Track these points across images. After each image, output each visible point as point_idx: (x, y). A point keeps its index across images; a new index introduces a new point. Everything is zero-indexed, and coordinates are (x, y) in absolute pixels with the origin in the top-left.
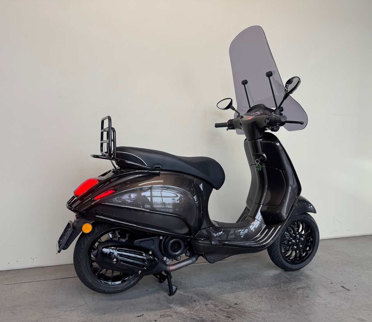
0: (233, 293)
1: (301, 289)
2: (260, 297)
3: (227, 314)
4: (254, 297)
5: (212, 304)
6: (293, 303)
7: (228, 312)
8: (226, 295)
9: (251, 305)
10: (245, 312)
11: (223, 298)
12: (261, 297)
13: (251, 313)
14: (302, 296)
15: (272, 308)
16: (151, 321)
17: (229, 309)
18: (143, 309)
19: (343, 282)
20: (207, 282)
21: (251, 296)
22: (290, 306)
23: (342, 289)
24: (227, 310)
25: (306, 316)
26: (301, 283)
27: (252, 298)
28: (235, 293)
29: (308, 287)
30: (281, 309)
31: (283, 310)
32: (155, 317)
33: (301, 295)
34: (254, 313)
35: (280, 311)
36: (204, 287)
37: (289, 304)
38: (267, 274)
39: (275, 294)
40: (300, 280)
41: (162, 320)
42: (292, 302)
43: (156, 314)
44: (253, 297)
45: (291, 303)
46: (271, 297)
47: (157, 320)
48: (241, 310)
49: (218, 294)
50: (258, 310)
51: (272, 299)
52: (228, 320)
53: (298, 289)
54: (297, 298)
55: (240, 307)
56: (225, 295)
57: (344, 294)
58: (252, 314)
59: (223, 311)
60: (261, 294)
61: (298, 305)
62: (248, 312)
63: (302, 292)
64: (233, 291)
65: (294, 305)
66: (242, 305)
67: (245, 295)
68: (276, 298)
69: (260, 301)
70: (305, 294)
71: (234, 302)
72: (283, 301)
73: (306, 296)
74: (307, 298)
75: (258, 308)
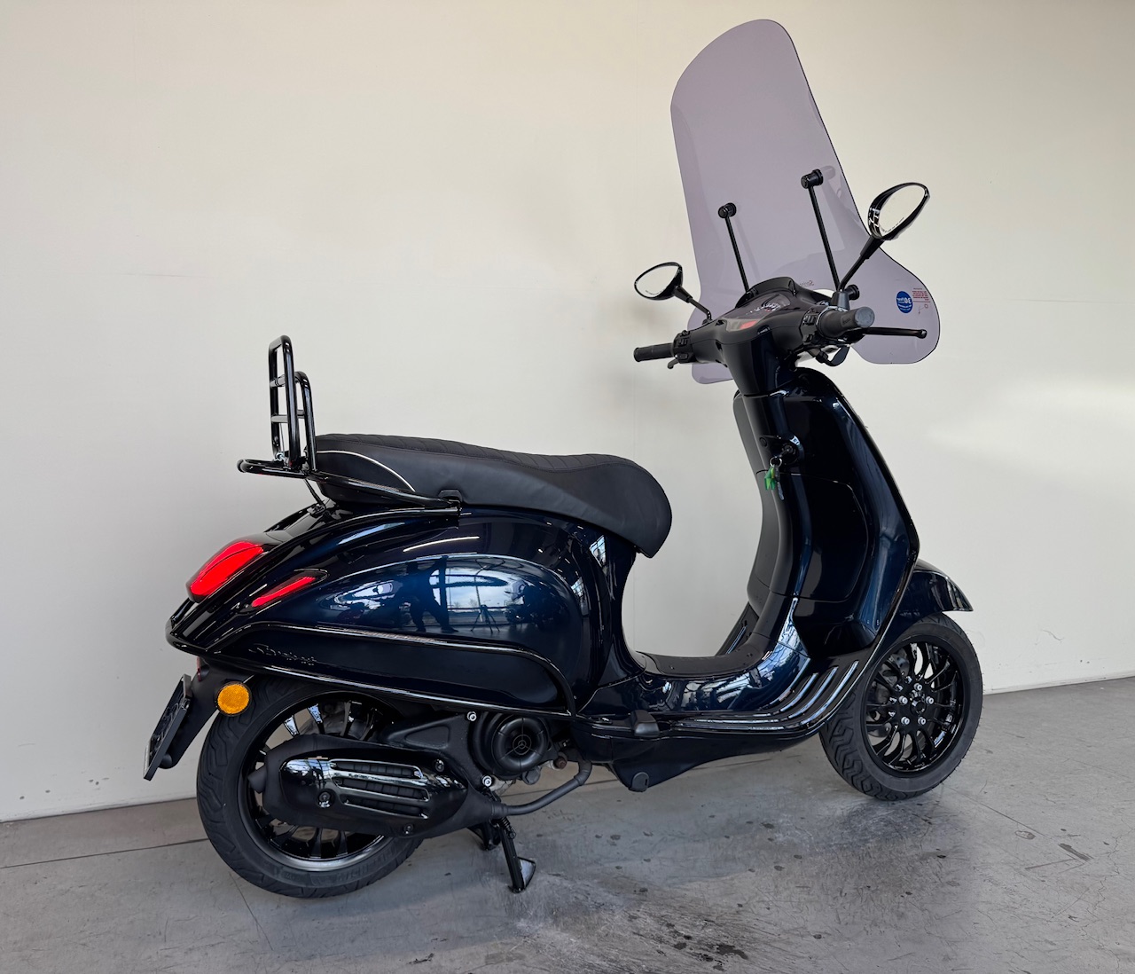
1: (933, 859)
2: (803, 887)
3: (698, 946)
4: (786, 889)
5: (651, 915)
6: (908, 905)
7: (700, 942)
8: (695, 885)
9: (773, 915)
10: (755, 939)
11: (686, 894)
12: (807, 887)
13: (775, 941)
14: (937, 880)
15: (840, 923)
17: (702, 932)
19: (1068, 832)
20: (636, 842)
21: (776, 887)
22: (898, 915)
23: (1065, 855)
24: (698, 936)
25: (948, 949)
26: (933, 838)
27: (777, 893)
28: (724, 878)
29: (956, 852)
30: (870, 926)
31: (876, 931)
33: (936, 877)
34: (782, 941)
35: (865, 932)
36: (625, 859)
37: (895, 909)
38: (827, 813)
39: (852, 877)
40: (930, 829)
42: (905, 903)
43: (471, 955)
44: (781, 889)
45: (901, 905)
46: (839, 886)
50: (796, 932)
51: (841, 892)
52: (700, 966)
53: (923, 858)
54: (922, 889)
55: (740, 923)
57: (1072, 871)
58: (776, 945)
60: (806, 879)
61: (923, 911)
62: (765, 939)
63: (938, 868)
64: (718, 870)
65: (910, 914)
66: (746, 918)
67: (753, 884)
68: (853, 891)
69: (803, 900)
70: (948, 874)
71: (720, 909)
72: (874, 898)
73: (949, 883)
74: (954, 888)
75: (796, 926)
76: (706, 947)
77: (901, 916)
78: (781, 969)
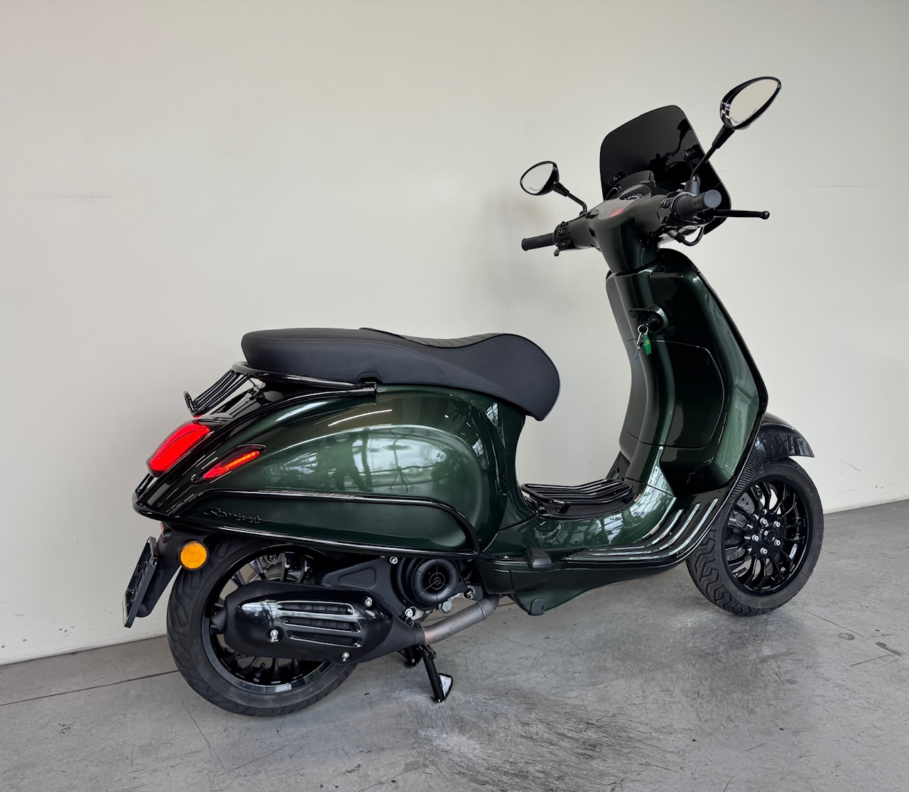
0: (594, 684)
1: (772, 661)
3: (583, 747)
4: (652, 693)
5: (541, 721)
6: (755, 701)
7: (584, 743)
8: (574, 694)
9: (644, 716)
10: (630, 738)
11: (568, 701)
12: (670, 691)
13: (647, 739)
14: (778, 679)
16: (381, 783)
17: (586, 733)
18: (358, 751)
19: (882, 631)
20: (522, 658)
21: (644, 692)
22: (748, 711)
23: (882, 652)
24: (582, 737)
26: (770, 643)
27: (644, 697)
28: (599, 686)
29: (791, 653)
30: (726, 722)
31: (732, 725)
32: (393, 771)
33: (774, 676)
34: (652, 738)
35: (722, 727)
36: (515, 674)
37: (745, 706)
38: (679, 625)
39: (706, 679)
40: (767, 635)
41: (412, 776)
42: (753, 700)
43: (392, 763)
44: (648, 693)
45: (751, 702)
46: (697, 689)
47: (398, 779)
48: (620, 734)
49: (553, 691)
50: (664, 730)
51: (699, 695)
52: (587, 763)
53: (764, 660)
54: (766, 686)
55: (616, 724)
56: (572, 692)
57: (890, 665)
58: (648, 743)
59: (571, 738)
60: (668, 683)
61: (769, 706)
62: (640, 738)
63: (777, 669)
64: (593, 680)
65: (758, 709)
66: (621, 720)
67: (625, 689)
68: (708, 692)
69: (666, 702)
70: (786, 673)
71: (598, 713)
72: (727, 697)
73: (788, 681)
74: (792, 686)
75: (664, 725)
76: (590, 747)
77: (751, 712)
78: (656, 763)
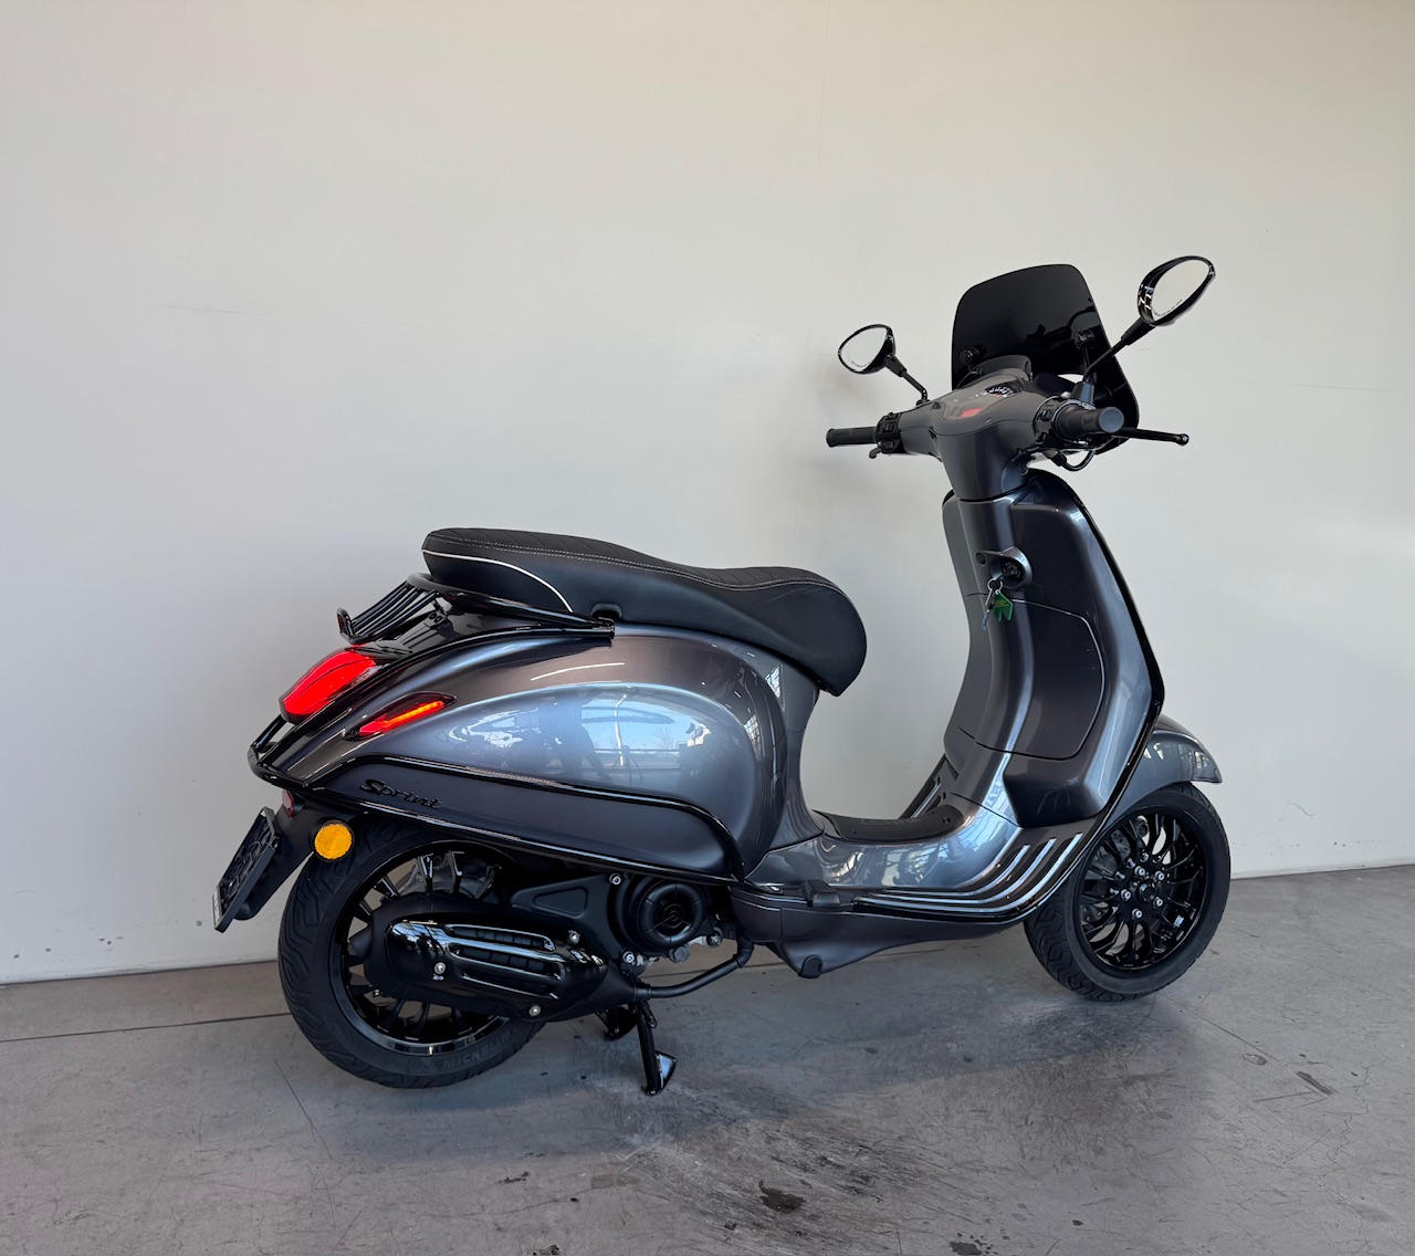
0: (875, 1092)
1: (1141, 1084)
3: (850, 1179)
4: (958, 1113)
5: (793, 1136)
6: (1108, 1138)
7: (852, 1173)
8: (848, 1103)
9: (943, 1144)
10: (920, 1172)
11: (837, 1113)
12: (985, 1112)
13: (944, 1176)
14: (1145, 1110)
15: (1024, 1157)
16: (556, 1201)
17: (856, 1160)
18: (526, 1153)
19: (1309, 1058)
20: (776, 1045)
21: (947, 1109)
22: (1095, 1151)
23: (1304, 1087)
24: (851, 1165)
25: (1157, 1196)
26: (1141, 1058)
27: (947, 1117)
28: (883, 1096)
29: (1169, 1076)
30: (1061, 1163)
31: (1068, 1169)
32: (574, 1187)
33: (1140, 1105)
34: (953, 1176)
35: (1055, 1171)
36: (762, 1066)
37: (1092, 1143)
38: (1012, 1019)
39: (1040, 1102)
40: (1139, 1046)
41: (601, 1196)
43: (574, 1175)
44: (953, 1112)
45: (1100, 1139)
46: (1025, 1113)
47: (581, 1198)
48: (911, 1166)
49: (816, 1097)
50: (970, 1167)
51: (1026, 1121)
52: (853, 1201)
53: (1129, 1082)
54: (1126, 1118)
55: (902, 1151)
56: (844, 1101)
57: (1312, 1106)
58: (944, 1180)
59: (835, 1165)
60: (984, 1102)
61: (1126, 1148)
62: (933, 1173)
63: (1146, 1096)
65: (1109, 1149)
66: (909, 1146)
67: (919, 1104)
68: (1041, 1119)
69: (979, 1128)
70: (1158, 1104)
71: (877, 1133)
72: (1067, 1129)
73: (1159, 1114)
74: (1164, 1121)
75: (970, 1159)
76: (860, 1179)
77: (1099, 1151)
78: (951, 1209)
